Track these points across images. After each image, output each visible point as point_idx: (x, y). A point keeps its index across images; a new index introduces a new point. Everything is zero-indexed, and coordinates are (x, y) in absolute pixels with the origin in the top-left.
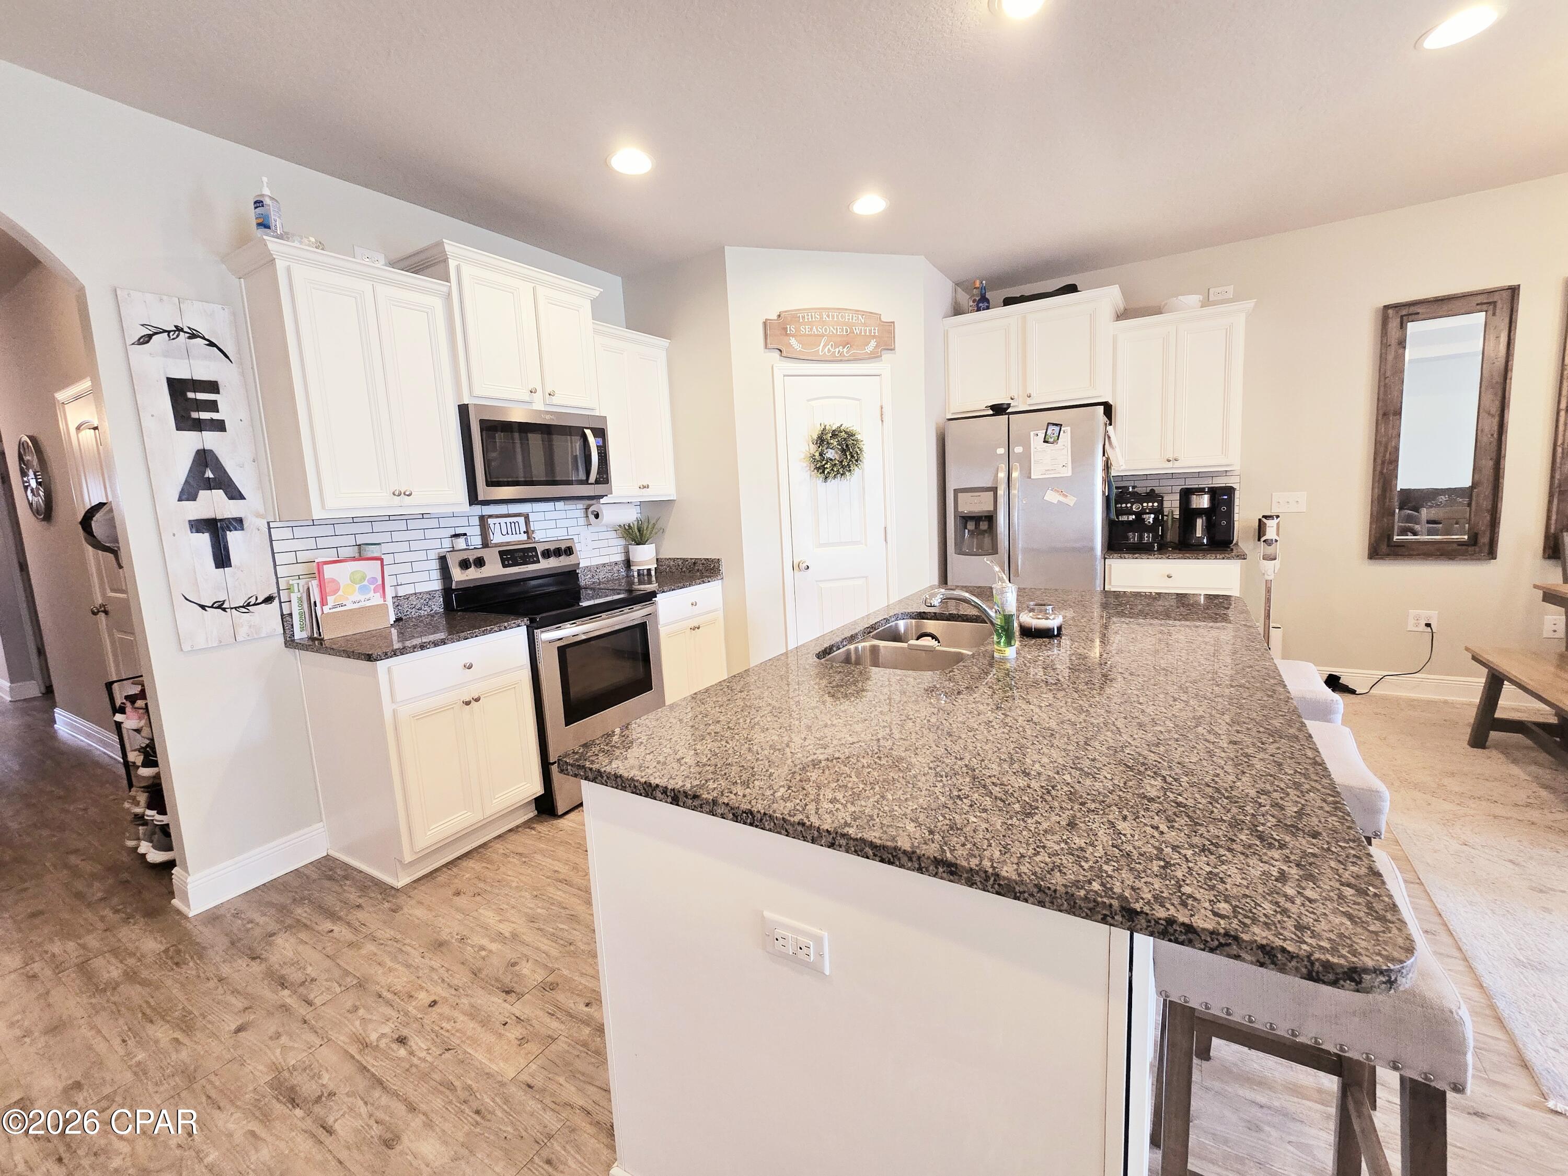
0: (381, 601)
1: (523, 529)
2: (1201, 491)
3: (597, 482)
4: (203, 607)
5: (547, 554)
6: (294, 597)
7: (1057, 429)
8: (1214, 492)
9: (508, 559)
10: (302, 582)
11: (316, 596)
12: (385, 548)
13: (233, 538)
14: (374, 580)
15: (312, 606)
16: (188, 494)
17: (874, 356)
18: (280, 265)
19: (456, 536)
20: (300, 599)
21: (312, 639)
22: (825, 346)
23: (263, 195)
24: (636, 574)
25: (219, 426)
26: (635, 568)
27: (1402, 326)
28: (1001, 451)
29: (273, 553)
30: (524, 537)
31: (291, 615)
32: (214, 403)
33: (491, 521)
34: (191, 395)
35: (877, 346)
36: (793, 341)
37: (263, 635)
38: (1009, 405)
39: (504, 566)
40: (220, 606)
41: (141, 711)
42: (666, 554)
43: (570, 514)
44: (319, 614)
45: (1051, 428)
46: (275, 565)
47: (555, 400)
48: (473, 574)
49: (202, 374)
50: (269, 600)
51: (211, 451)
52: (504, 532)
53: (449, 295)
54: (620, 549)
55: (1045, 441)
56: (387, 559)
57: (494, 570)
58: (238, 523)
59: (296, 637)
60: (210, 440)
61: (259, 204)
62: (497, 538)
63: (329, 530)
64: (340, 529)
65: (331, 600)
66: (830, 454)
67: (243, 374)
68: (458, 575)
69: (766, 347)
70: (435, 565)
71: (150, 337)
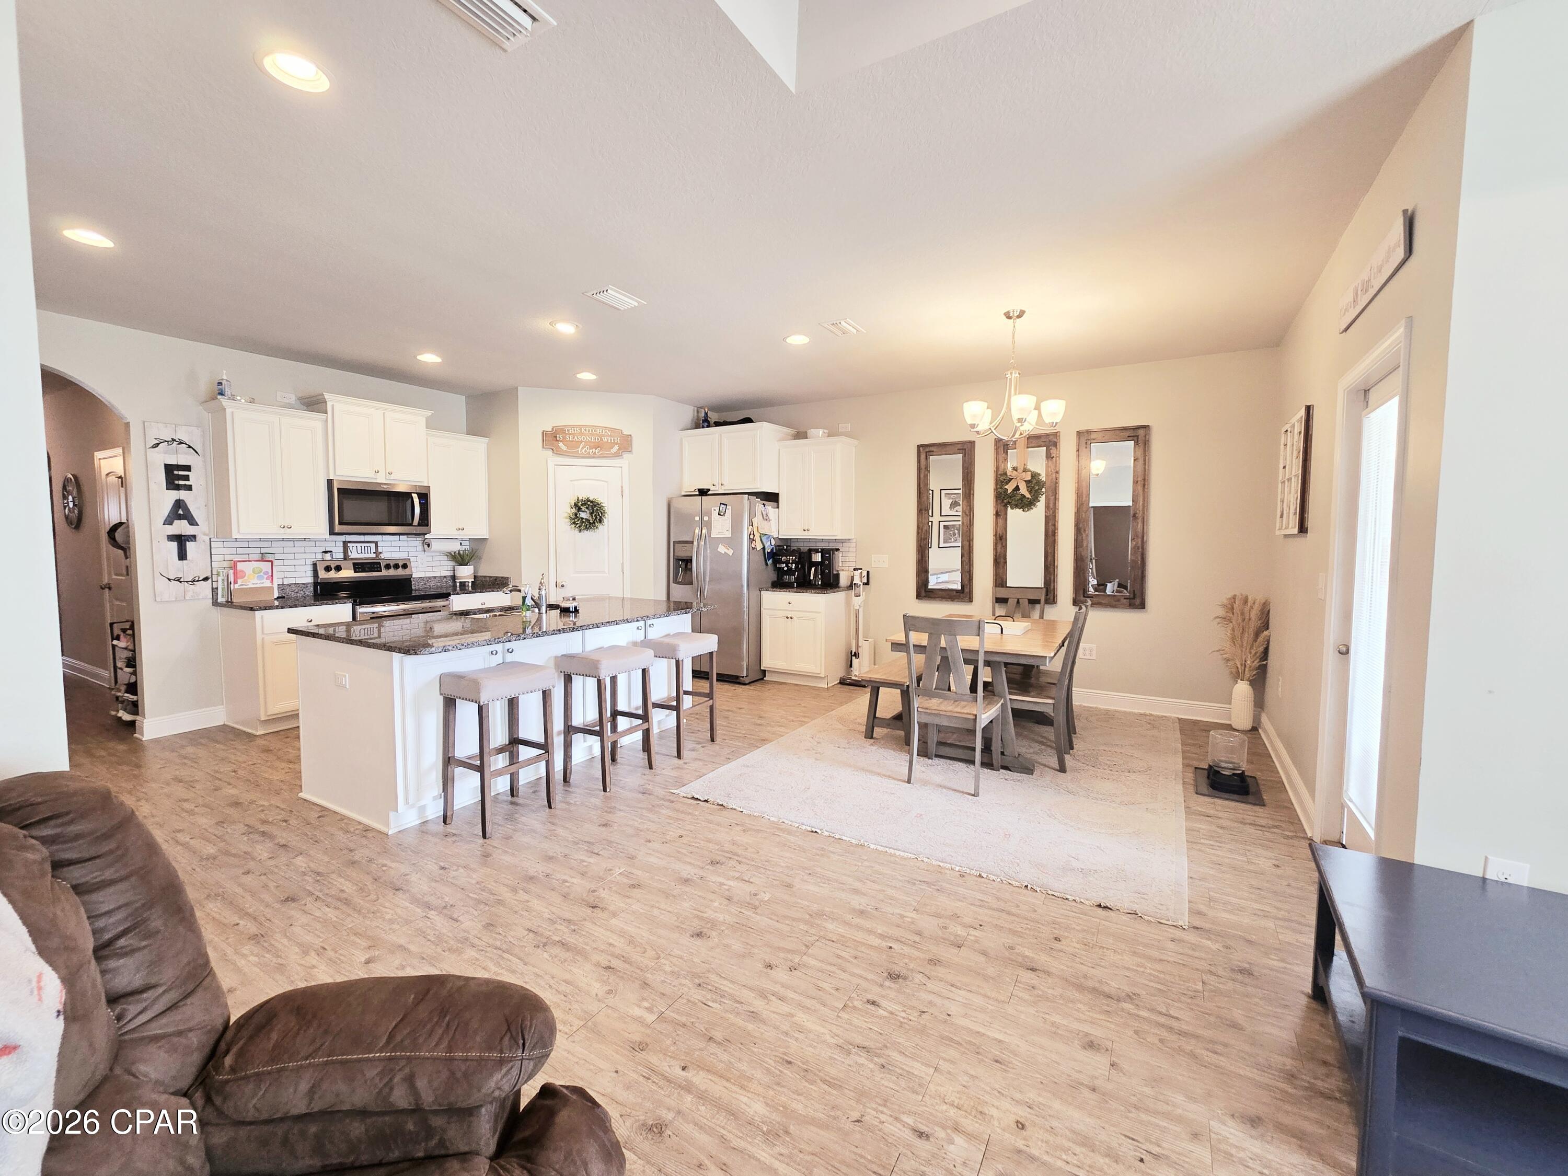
0: (270, 585)
1: (373, 550)
2: (817, 551)
3: (419, 525)
4: (169, 580)
5: (388, 567)
6: (220, 579)
7: (725, 507)
8: (823, 552)
9: (359, 568)
10: (225, 571)
11: (231, 579)
12: (277, 556)
13: (190, 545)
14: (266, 573)
15: (229, 584)
16: (169, 521)
17: (617, 455)
18: (228, 411)
19: (326, 552)
20: (223, 580)
21: (227, 602)
22: (583, 448)
23: (222, 379)
24: (458, 584)
25: (189, 488)
26: (458, 581)
27: (927, 458)
28: (697, 518)
29: (211, 554)
30: (374, 556)
31: (217, 588)
32: (188, 476)
33: (349, 544)
34: (176, 472)
35: (619, 449)
36: (561, 444)
37: (200, 597)
38: (709, 490)
39: (355, 572)
40: (179, 580)
41: (129, 637)
42: (481, 573)
43: (411, 543)
44: (232, 588)
45: (722, 506)
46: (211, 561)
47: (392, 477)
48: (333, 575)
49: (182, 462)
50: (206, 579)
51: (183, 500)
52: (359, 552)
53: (326, 420)
54: (450, 568)
55: (719, 514)
56: (275, 563)
57: (348, 573)
58: (193, 538)
59: (219, 601)
60: (183, 495)
61: (220, 384)
62: (353, 554)
63: (246, 544)
64: (251, 544)
65: (239, 581)
66: (583, 515)
67: (205, 462)
68: (323, 575)
69: (543, 447)
70: (310, 568)
71: (158, 444)
